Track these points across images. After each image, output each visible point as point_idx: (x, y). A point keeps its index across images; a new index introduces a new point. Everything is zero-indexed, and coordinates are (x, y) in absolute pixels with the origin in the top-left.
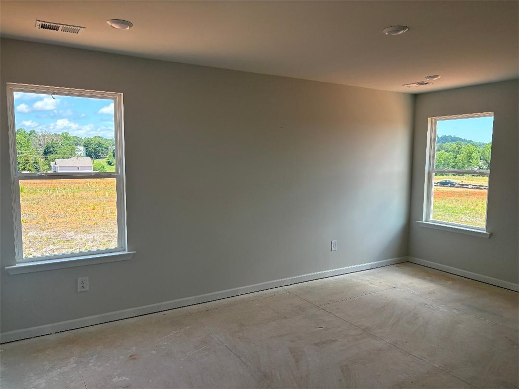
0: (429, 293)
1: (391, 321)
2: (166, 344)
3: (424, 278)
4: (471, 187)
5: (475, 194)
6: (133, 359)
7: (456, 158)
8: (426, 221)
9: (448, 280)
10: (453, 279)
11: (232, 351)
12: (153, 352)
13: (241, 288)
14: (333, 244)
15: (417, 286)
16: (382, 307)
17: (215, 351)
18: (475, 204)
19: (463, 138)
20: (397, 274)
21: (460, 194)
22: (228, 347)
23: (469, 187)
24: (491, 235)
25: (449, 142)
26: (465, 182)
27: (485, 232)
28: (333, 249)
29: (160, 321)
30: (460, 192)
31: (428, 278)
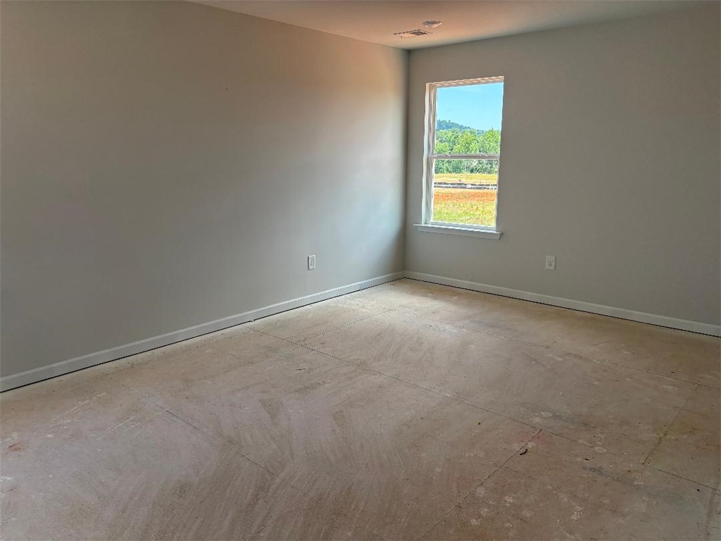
0: (433, 313)
1: (391, 350)
2: (69, 421)
3: (425, 295)
4: (470, 186)
5: (474, 196)
6: (15, 449)
7: (452, 150)
8: (426, 224)
9: (454, 296)
10: (458, 294)
11: (178, 417)
12: (49, 436)
13: (182, 331)
14: (310, 261)
15: (418, 305)
16: (379, 335)
17: (151, 421)
18: (475, 207)
19: (460, 124)
20: (393, 293)
21: (458, 197)
22: (171, 411)
23: (468, 186)
24: (502, 234)
25: (444, 129)
26: (464, 181)
27: (495, 232)
28: (311, 267)
29: (54, 391)
30: (458, 194)
31: (430, 295)
